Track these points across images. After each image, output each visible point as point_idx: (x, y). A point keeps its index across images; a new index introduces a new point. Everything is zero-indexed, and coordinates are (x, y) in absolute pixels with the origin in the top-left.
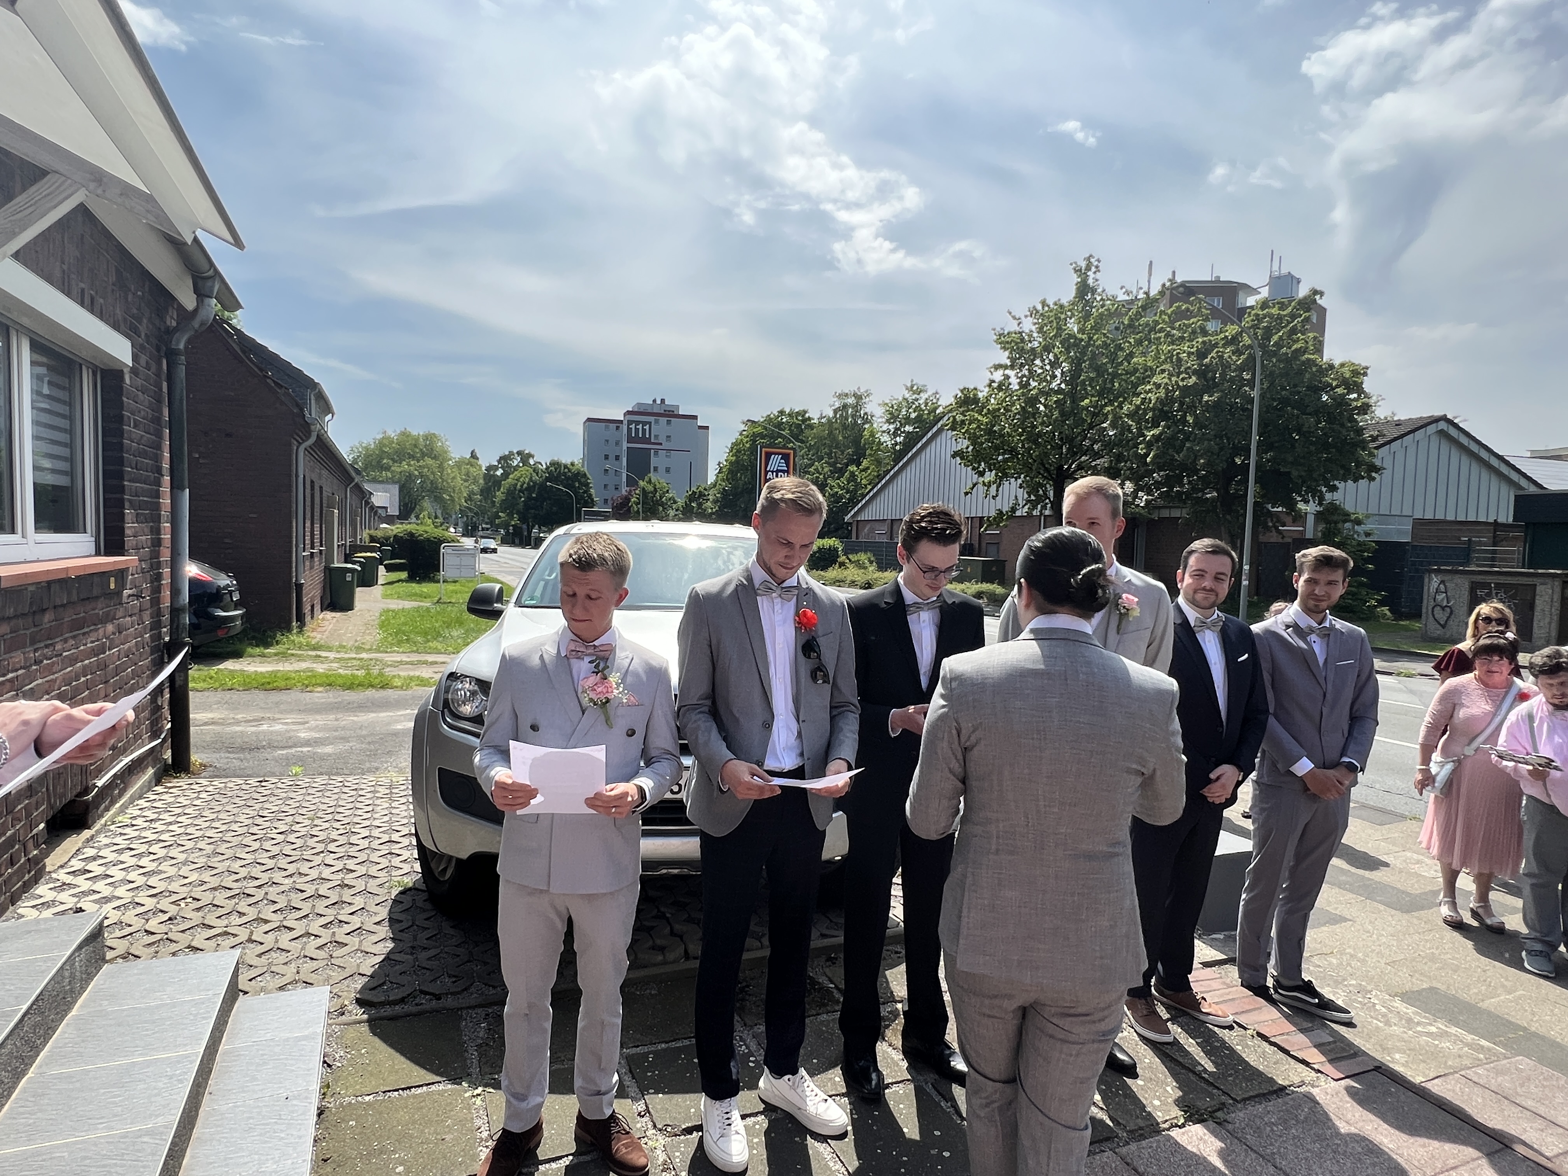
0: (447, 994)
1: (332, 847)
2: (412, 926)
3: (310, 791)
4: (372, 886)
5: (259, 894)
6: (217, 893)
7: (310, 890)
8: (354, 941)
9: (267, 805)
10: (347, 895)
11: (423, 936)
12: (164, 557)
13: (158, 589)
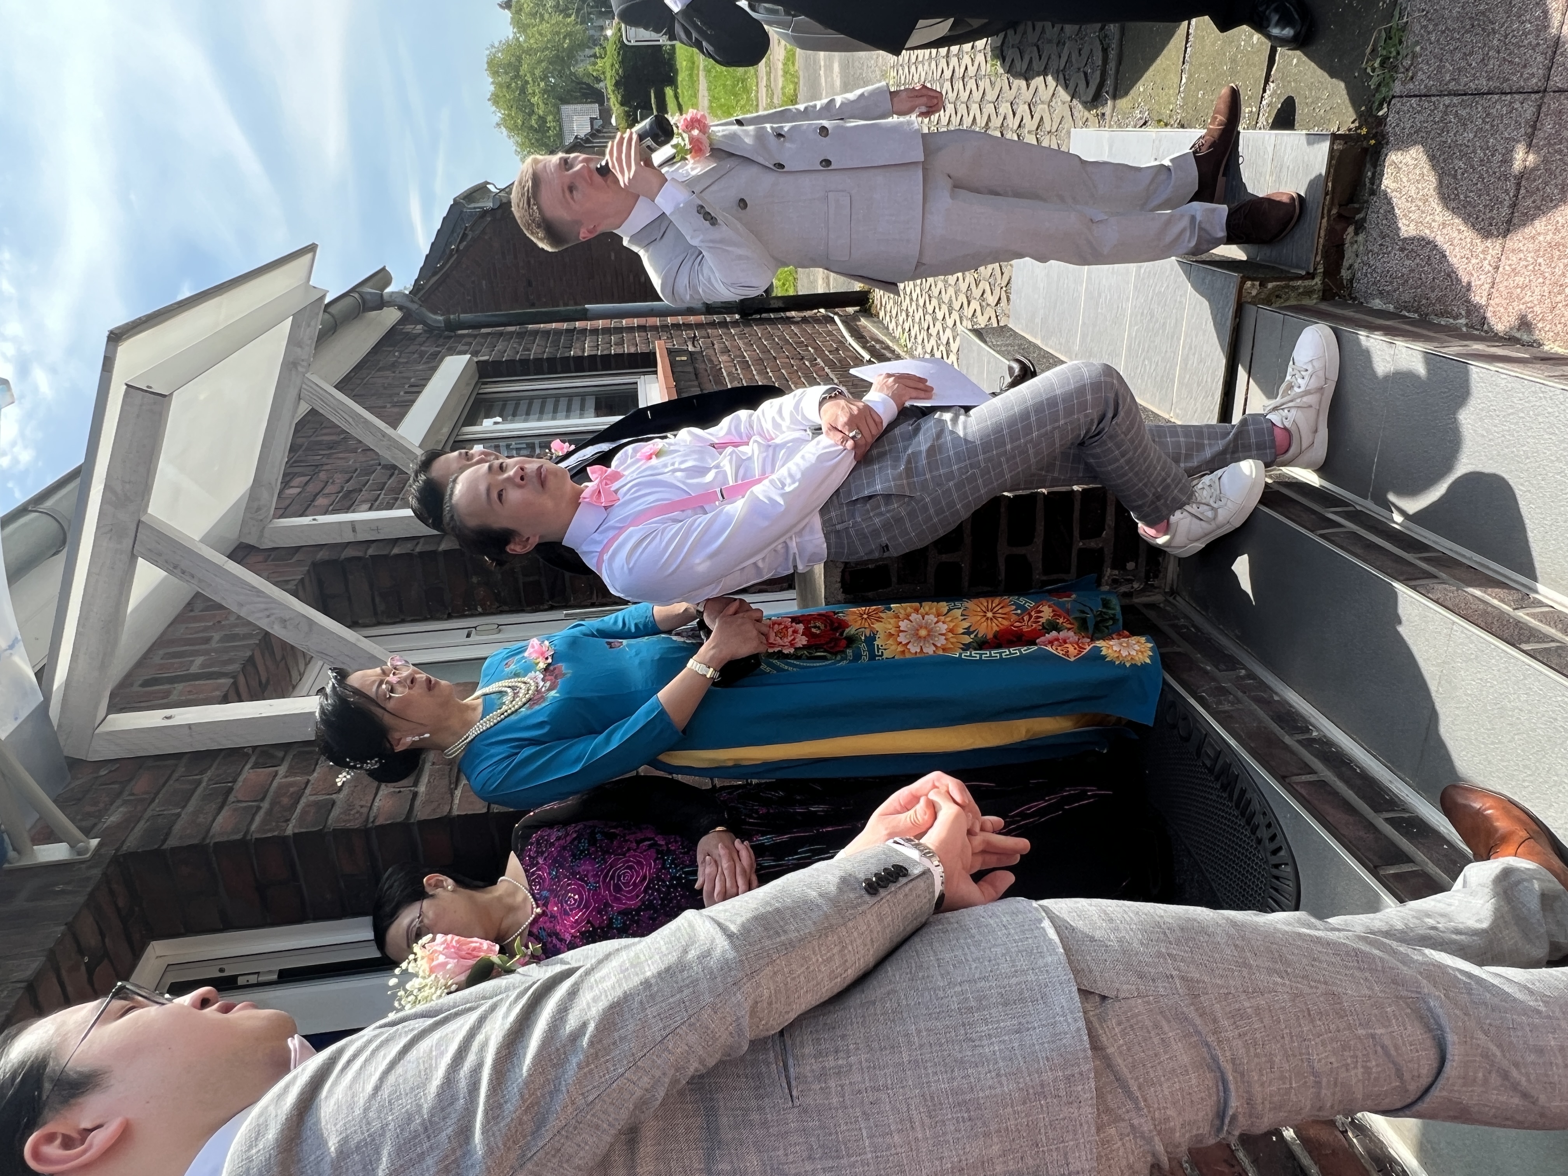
2: (1038, 47)
12: (657, 321)
13: (688, 326)
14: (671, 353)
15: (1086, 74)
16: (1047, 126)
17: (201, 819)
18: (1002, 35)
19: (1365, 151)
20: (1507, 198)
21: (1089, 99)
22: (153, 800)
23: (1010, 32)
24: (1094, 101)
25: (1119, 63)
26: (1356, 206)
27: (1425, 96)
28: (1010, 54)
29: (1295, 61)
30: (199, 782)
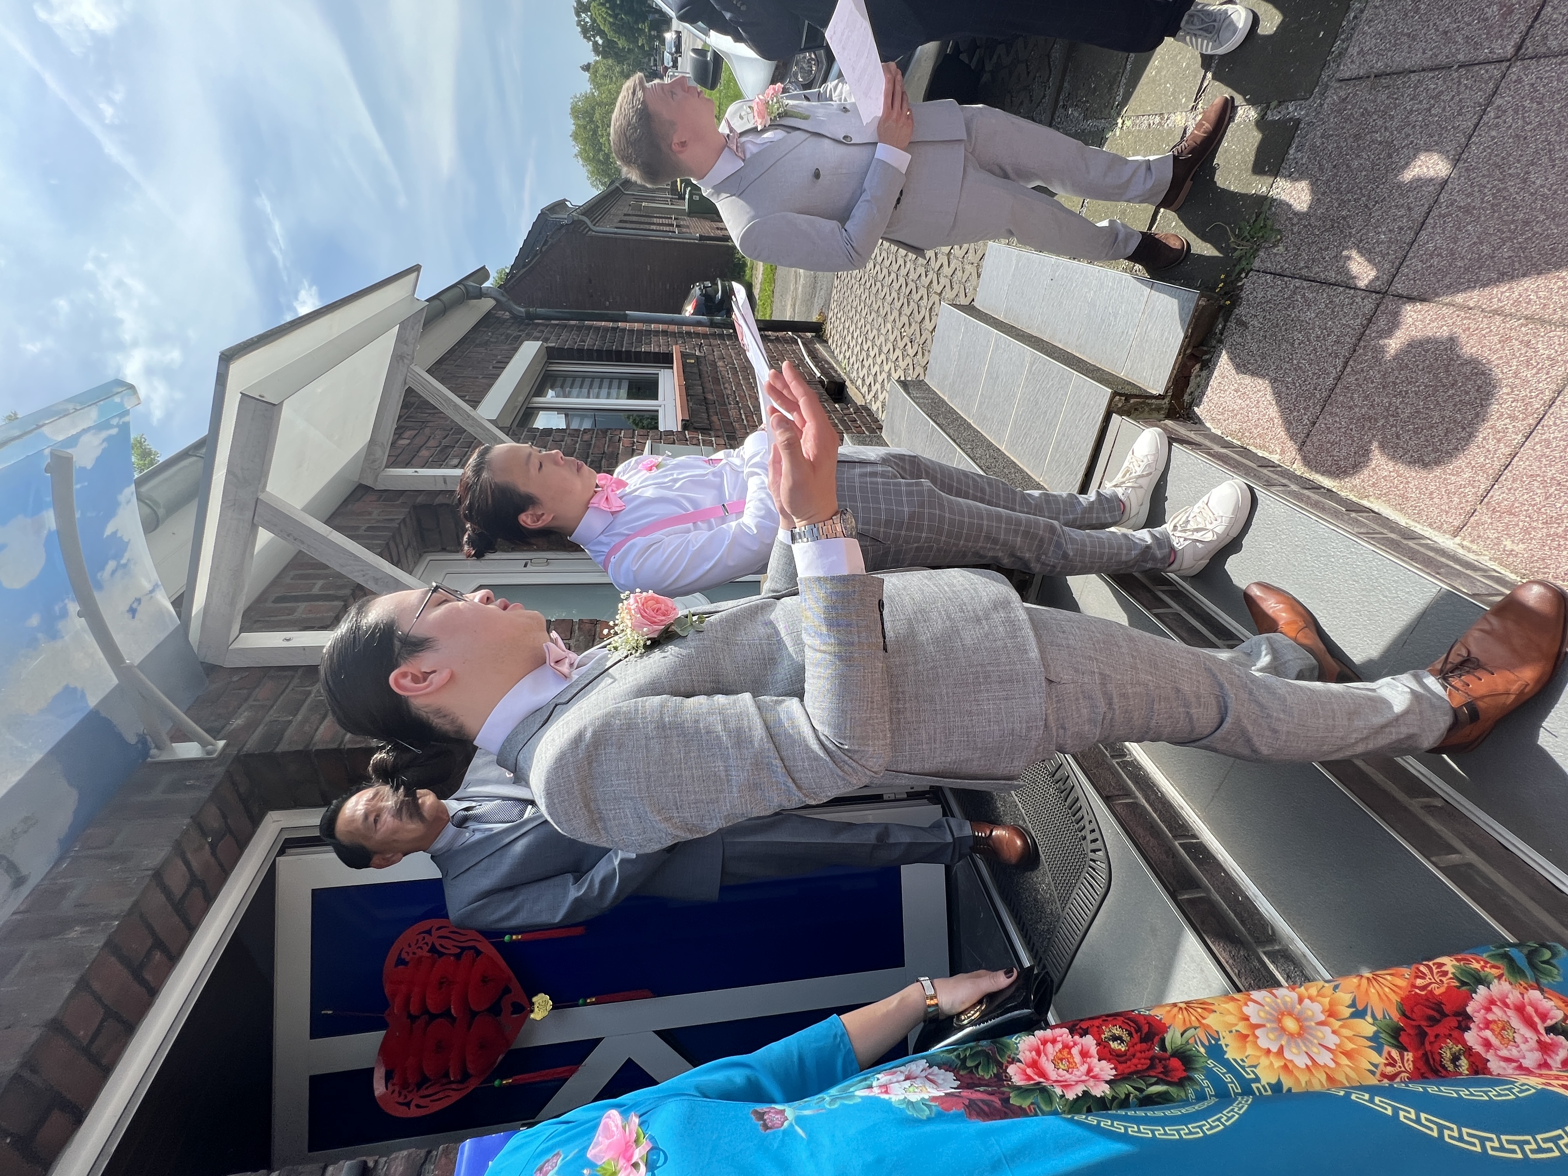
6: (903, 312)
12: (675, 328)
13: (697, 335)
14: (684, 356)
17: (307, 728)
19: (1221, 307)
20: (1334, 371)
22: (272, 707)
26: (1205, 348)
27: (1279, 275)
29: (1174, 224)
30: (310, 692)
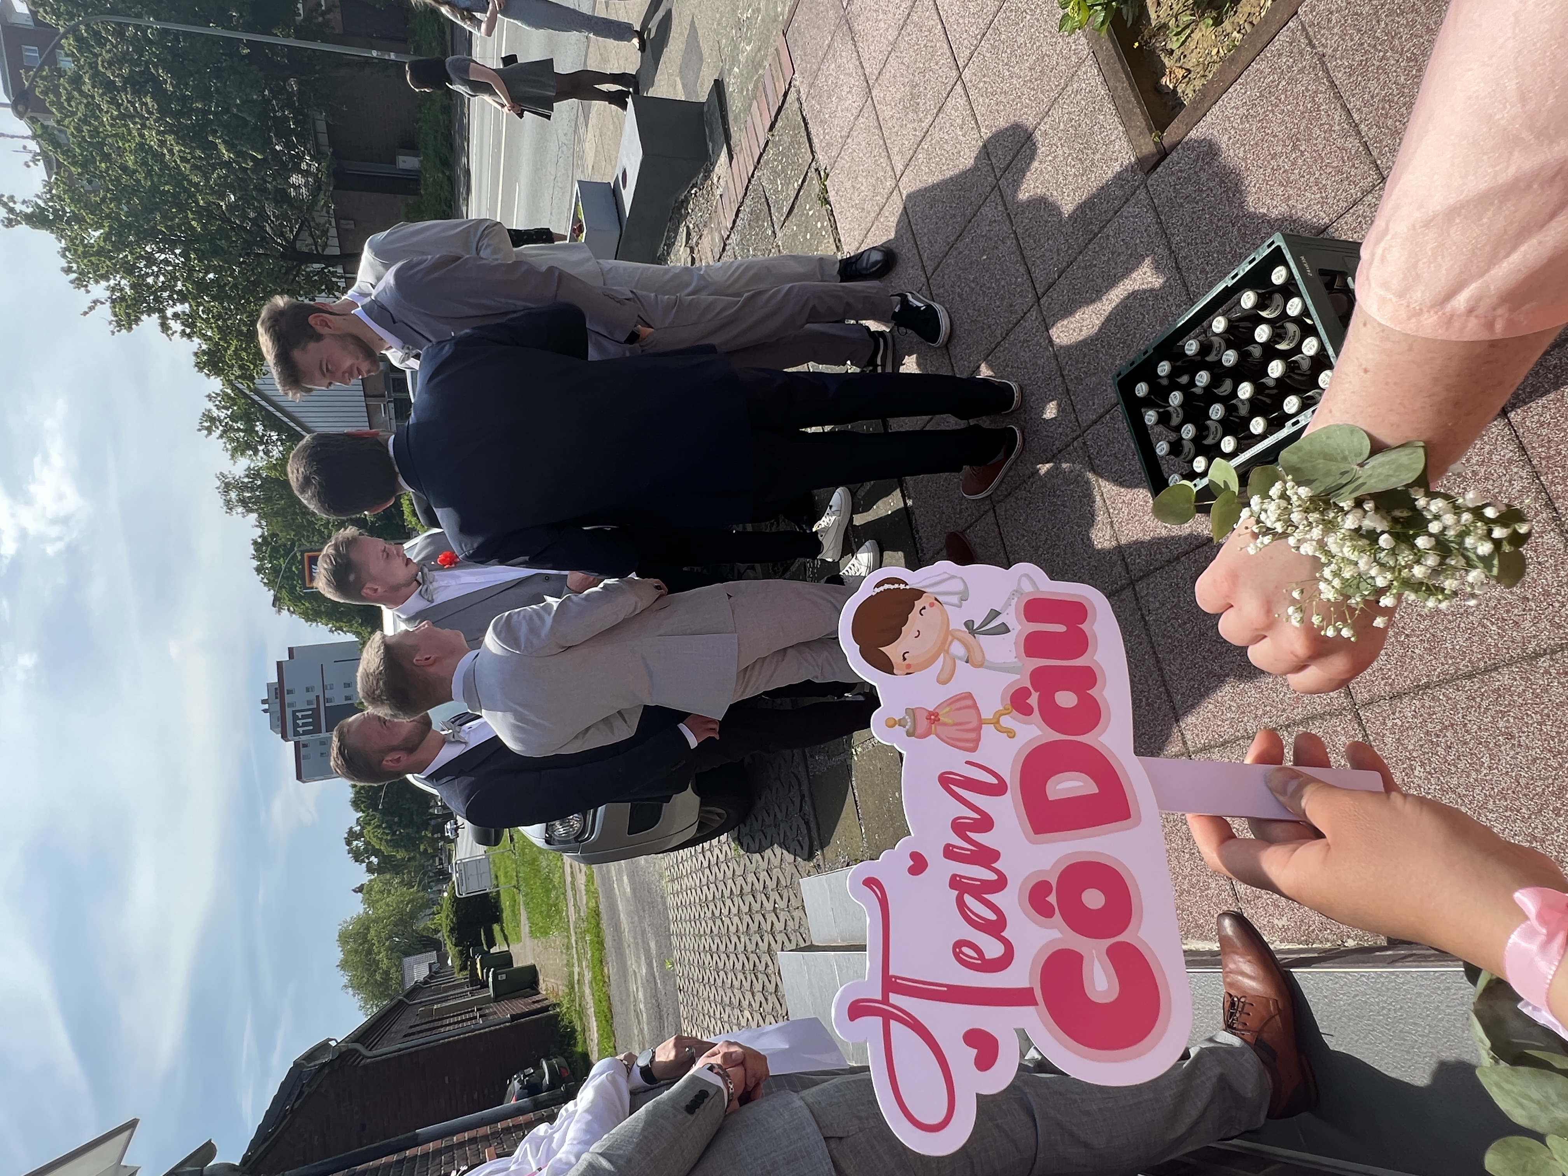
0: (801, 791)
1: (717, 913)
2: (763, 831)
3: (682, 947)
4: (739, 872)
5: (753, 957)
6: (755, 990)
7: (747, 919)
8: (776, 872)
9: (695, 978)
10: (747, 889)
11: (769, 821)
12: (487, 1130)
15: (798, 841)
16: (783, 883)
18: (736, 829)
21: (806, 857)
23: (742, 826)
24: (810, 857)
25: (818, 829)
28: (745, 841)
